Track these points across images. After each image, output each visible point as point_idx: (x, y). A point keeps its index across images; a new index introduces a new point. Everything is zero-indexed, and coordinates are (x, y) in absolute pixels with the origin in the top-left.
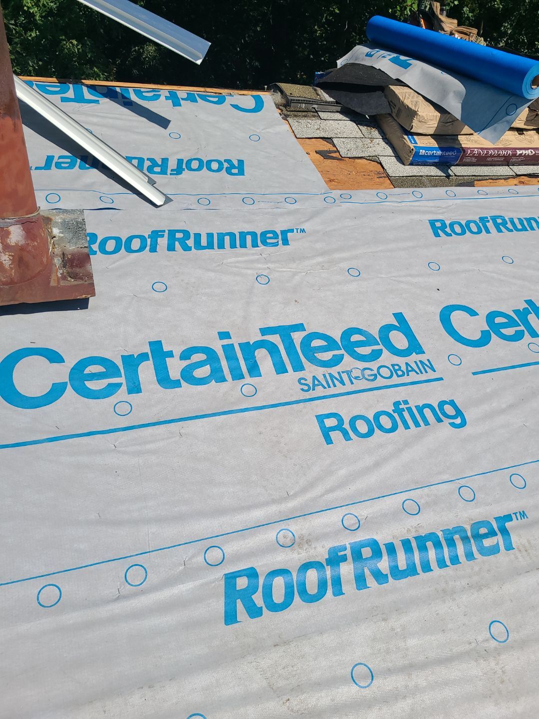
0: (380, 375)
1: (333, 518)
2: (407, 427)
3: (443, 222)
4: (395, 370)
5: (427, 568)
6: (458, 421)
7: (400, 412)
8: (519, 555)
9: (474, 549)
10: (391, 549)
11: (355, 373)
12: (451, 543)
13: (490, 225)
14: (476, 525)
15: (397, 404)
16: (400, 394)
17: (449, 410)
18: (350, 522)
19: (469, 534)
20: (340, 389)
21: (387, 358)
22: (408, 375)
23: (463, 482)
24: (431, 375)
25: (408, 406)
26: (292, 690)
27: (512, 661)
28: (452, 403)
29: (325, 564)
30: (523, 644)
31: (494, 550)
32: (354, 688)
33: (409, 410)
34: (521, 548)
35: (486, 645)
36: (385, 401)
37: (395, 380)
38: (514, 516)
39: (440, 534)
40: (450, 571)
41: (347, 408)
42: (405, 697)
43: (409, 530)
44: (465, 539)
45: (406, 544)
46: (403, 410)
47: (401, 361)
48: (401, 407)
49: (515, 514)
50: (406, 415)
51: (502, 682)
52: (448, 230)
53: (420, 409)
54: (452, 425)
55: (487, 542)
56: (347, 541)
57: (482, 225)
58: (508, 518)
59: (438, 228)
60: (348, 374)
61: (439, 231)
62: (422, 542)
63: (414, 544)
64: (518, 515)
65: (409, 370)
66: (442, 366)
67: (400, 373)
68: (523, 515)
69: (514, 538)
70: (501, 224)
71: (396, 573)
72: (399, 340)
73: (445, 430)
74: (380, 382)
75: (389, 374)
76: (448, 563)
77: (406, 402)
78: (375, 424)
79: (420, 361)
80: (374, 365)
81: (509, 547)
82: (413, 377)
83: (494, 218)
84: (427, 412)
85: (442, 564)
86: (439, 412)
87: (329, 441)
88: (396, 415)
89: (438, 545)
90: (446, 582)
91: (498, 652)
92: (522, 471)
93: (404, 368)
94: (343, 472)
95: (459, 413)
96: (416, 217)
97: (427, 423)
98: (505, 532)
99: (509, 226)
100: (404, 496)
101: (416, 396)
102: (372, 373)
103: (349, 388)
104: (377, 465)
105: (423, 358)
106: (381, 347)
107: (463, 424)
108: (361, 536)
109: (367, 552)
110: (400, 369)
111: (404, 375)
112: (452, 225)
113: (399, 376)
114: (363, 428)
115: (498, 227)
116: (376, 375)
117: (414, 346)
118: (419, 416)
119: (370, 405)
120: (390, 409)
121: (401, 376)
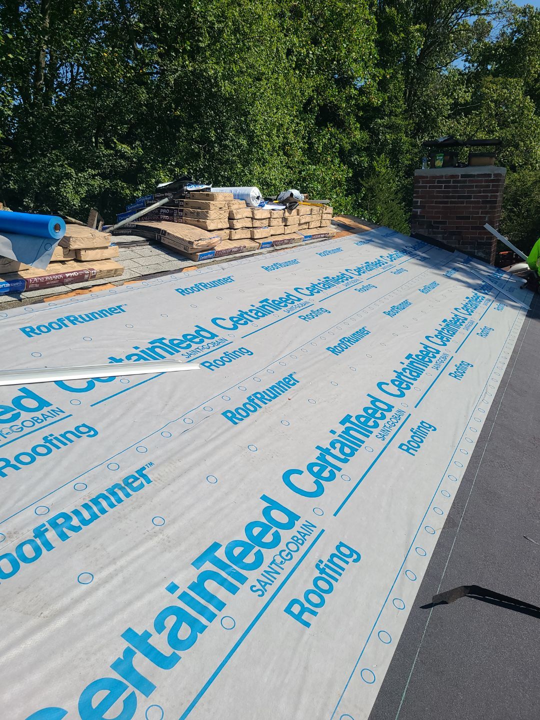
0: (24, 426)
1: (30, 512)
2: (58, 448)
3: (30, 328)
4: (35, 420)
5: (103, 511)
6: (92, 433)
7: (50, 442)
8: (156, 483)
9: (129, 490)
10: (76, 512)
11: (4, 432)
12: (114, 494)
13: (66, 322)
14: (126, 480)
15: (45, 438)
16: (46, 432)
17: (82, 429)
18: (40, 511)
19: (123, 485)
21: (24, 415)
22: (46, 420)
23: (108, 462)
24: (62, 415)
25: (53, 437)
26: (42, 607)
27: (170, 531)
28: (84, 425)
29: (34, 539)
30: (174, 521)
31: (142, 486)
32: (84, 587)
33: (56, 438)
34: (156, 479)
35: (154, 530)
36: (37, 439)
37: (37, 426)
38: (146, 467)
39: (105, 493)
40: (119, 506)
41: (9, 453)
42: (117, 575)
43: (84, 499)
44: (121, 488)
45: (86, 506)
46: (51, 440)
47: (38, 414)
48: (49, 439)
49: (146, 465)
50: (55, 442)
51: (169, 542)
52: (37, 331)
53: (63, 436)
54: (89, 436)
55: (135, 485)
56: (44, 520)
57: (61, 323)
58: (144, 468)
59: (29, 332)
61: (31, 333)
62: (95, 501)
63: (90, 504)
64: (148, 465)
65: (45, 417)
66: (68, 409)
67: (39, 421)
68: (151, 464)
69: (150, 477)
70: (74, 320)
71: (85, 522)
72: (31, 403)
73: (85, 440)
74: (26, 430)
75: (32, 424)
76: (116, 503)
77: (51, 435)
78: (34, 454)
79: (51, 410)
80: (18, 422)
81: (149, 481)
82: (50, 420)
83: (68, 318)
84: (69, 436)
85: (112, 506)
87: (4, 475)
88: (48, 444)
89: (105, 498)
90: (119, 513)
91: (161, 531)
92: (141, 444)
93: (41, 417)
94: (23, 488)
95: (90, 429)
96: (8, 329)
97: (71, 441)
98: (144, 476)
99: (80, 319)
100: (73, 483)
101: (57, 430)
102: (18, 427)
103: (4, 441)
104: (46, 475)
105: (53, 407)
106: (18, 411)
107: (96, 433)
108: (52, 514)
109: (60, 521)
110: (38, 419)
111: (43, 421)
112: (38, 328)
113: (39, 423)
114: (27, 459)
115: (72, 322)
116: (22, 428)
117: (43, 403)
118: (64, 439)
119: (25, 445)
120: (42, 443)
121: (41, 422)
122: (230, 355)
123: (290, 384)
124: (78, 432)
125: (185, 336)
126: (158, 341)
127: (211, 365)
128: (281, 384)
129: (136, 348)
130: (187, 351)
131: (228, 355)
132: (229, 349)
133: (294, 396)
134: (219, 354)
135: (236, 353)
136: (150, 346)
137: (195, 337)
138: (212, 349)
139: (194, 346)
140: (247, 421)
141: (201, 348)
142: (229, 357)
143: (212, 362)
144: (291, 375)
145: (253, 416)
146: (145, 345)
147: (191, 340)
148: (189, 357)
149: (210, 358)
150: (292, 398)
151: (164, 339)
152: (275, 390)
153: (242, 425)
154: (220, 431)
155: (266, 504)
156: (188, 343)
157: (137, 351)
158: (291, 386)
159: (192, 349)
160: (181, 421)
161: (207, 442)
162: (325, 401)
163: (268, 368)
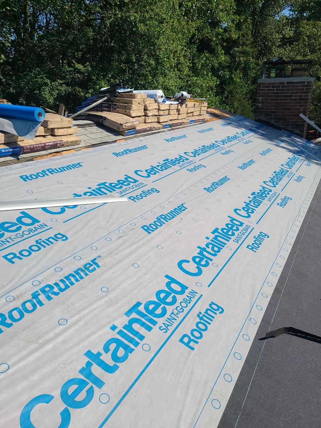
1: (29, 284)
2: (45, 247)
3: (26, 176)
4: (30, 231)
5: (72, 284)
6: (64, 238)
7: (40, 243)
8: (103, 268)
9: (87, 272)
10: (56, 284)
11: (12, 237)
12: (78, 274)
13: (47, 172)
14: (85, 266)
15: (37, 241)
16: (37, 237)
17: (59, 236)
18: (36, 283)
19: (83, 269)
20: (8, 244)
21: (24, 228)
22: (37, 231)
23: (74, 255)
24: (46, 228)
25: (42, 240)
26: (38, 338)
27: (112, 295)
28: (59, 234)
29: (32, 299)
30: (114, 290)
31: (94, 269)
32: (62, 327)
33: (43, 241)
34: (103, 265)
35: (102, 295)
36: (32, 241)
37: (32, 234)
38: (97, 258)
39: (73, 273)
40: (81, 281)
41: (16, 250)
42: (81, 320)
43: (61, 277)
44: (83, 271)
45: (62, 281)
46: (40, 242)
47: (32, 227)
48: (39, 242)
49: (97, 257)
50: (42, 243)
51: (111, 301)
52: (30, 178)
53: (48, 240)
54: (63, 240)
55: (90, 268)
56: (38, 289)
57: (44, 173)
58: (95, 259)
59: (25, 178)
60: (10, 238)
61: (26, 179)
62: (67, 278)
63: (65, 279)
64: (98, 257)
65: (36, 229)
66: (49, 224)
67: (33, 231)
68: (100, 256)
69: (99, 264)
70: (52, 171)
71: (62, 290)
72: (27, 221)
73: (60, 243)
74: (25, 237)
75: (28, 233)
76: (79, 279)
77: (40, 239)
78: (30, 251)
79: (40, 225)
80: (20, 232)
81: (99, 267)
82: (39, 231)
83: (48, 170)
84: (51, 240)
85: (77, 281)
86: (55, 238)
87: (13, 263)
88: (38, 245)
89: (73, 276)
90: (81, 285)
91: (107, 295)
92: (93, 245)
93: (34, 229)
94: (25, 270)
95: (63, 236)
96: (13, 176)
97: (52, 243)
98: (96, 264)
99: (55, 171)
100: (54, 268)
101: (44, 236)
102: (21, 235)
103: (12, 243)
104: (38, 262)
105: (41, 223)
106: (20, 225)
107: (67, 238)
108: (42, 285)
109: (47, 289)
110: (32, 230)
111: (35, 231)
112: (31, 176)
113: (33, 232)
114: (26, 253)
115: (51, 172)
116: (23, 235)
117: (35, 221)
118: (48, 242)
119: (25, 245)
120: (35, 244)
121: (34, 232)
122: (146, 193)
123: (182, 210)
124: (56, 238)
125: (118, 181)
126: (102, 184)
127: (135, 198)
128: (176, 210)
129: (90, 188)
130: (120, 190)
131: (145, 193)
132: (145, 189)
133: (184, 217)
134: (139, 192)
135: (149, 191)
136: (98, 187)
137: (125, 182)
138: (135, 189)
139: (124, 187)
140: (156, 232)
141: (128, 188)
142: (145, 194)
143: (135, 197)
144: (182, 205)
145: (160, 229)
146: (95, 186)
147: (122, 184)
148: (121, 194)
149: (134, 194)
150: (183, 218)
151: (106, 183)
152: (173, 214)
153: (153, 234)
154: (140, 237)
155: (168, 280)
156: (121, 185)
157: (90, 190)
158: (182, 211)
159: (123, 189)
160: (117, 231)
161: (133, 244)
162: (203, 220)
163: (169, 200)
